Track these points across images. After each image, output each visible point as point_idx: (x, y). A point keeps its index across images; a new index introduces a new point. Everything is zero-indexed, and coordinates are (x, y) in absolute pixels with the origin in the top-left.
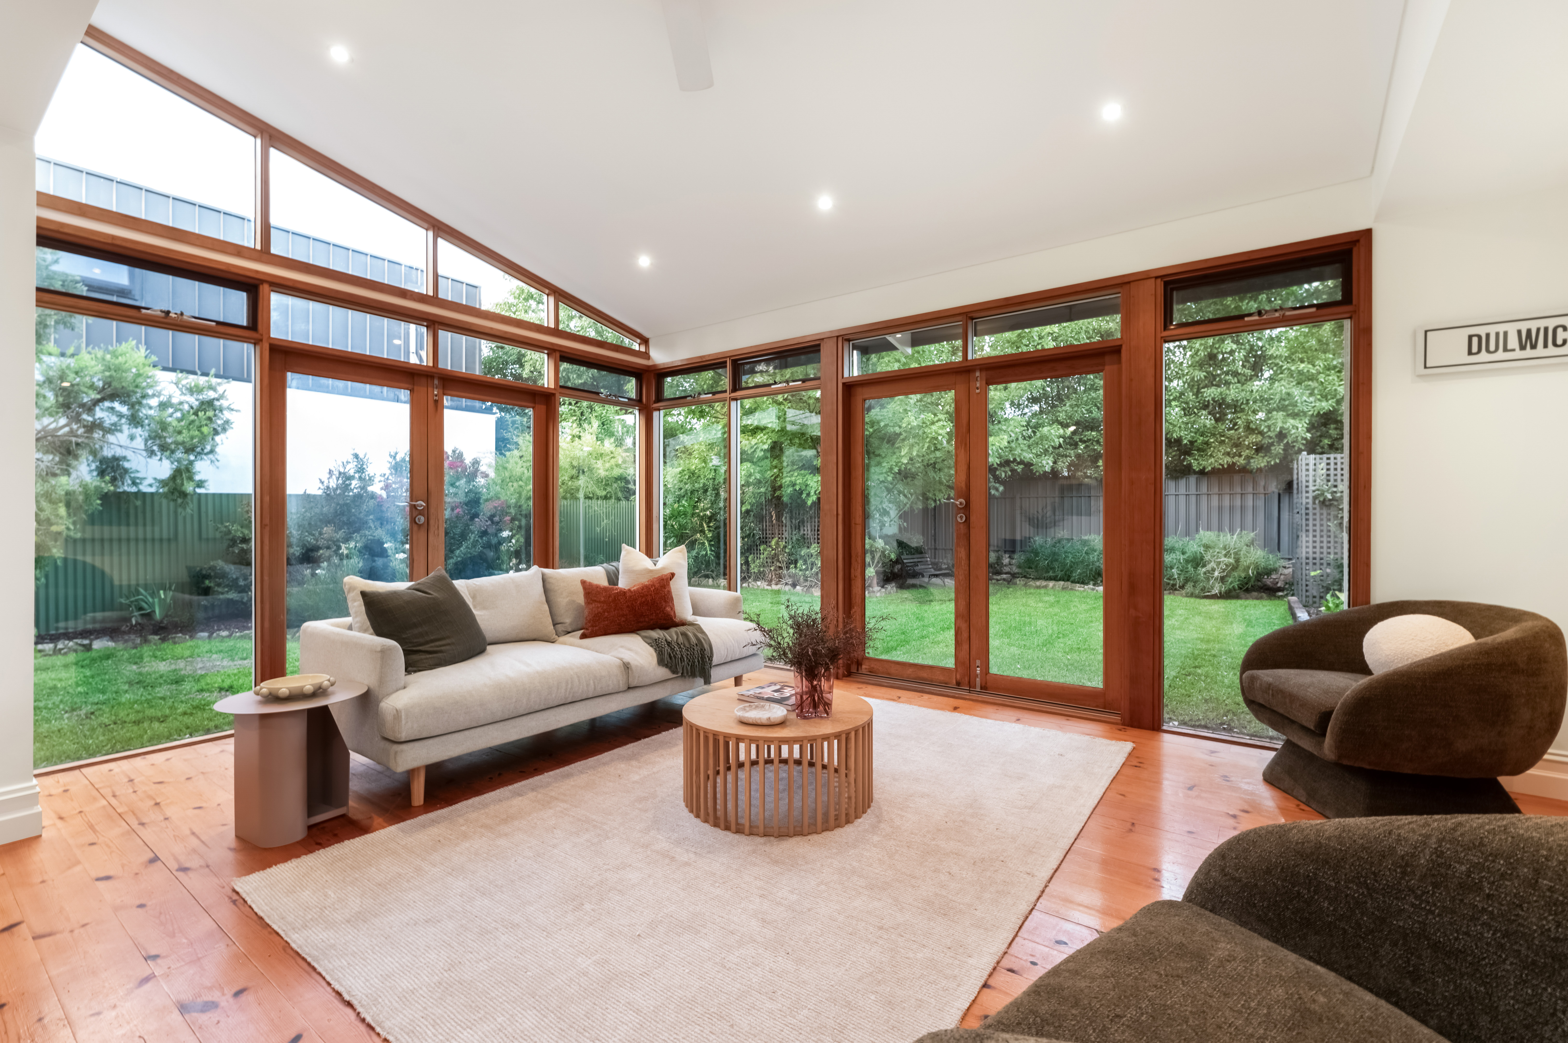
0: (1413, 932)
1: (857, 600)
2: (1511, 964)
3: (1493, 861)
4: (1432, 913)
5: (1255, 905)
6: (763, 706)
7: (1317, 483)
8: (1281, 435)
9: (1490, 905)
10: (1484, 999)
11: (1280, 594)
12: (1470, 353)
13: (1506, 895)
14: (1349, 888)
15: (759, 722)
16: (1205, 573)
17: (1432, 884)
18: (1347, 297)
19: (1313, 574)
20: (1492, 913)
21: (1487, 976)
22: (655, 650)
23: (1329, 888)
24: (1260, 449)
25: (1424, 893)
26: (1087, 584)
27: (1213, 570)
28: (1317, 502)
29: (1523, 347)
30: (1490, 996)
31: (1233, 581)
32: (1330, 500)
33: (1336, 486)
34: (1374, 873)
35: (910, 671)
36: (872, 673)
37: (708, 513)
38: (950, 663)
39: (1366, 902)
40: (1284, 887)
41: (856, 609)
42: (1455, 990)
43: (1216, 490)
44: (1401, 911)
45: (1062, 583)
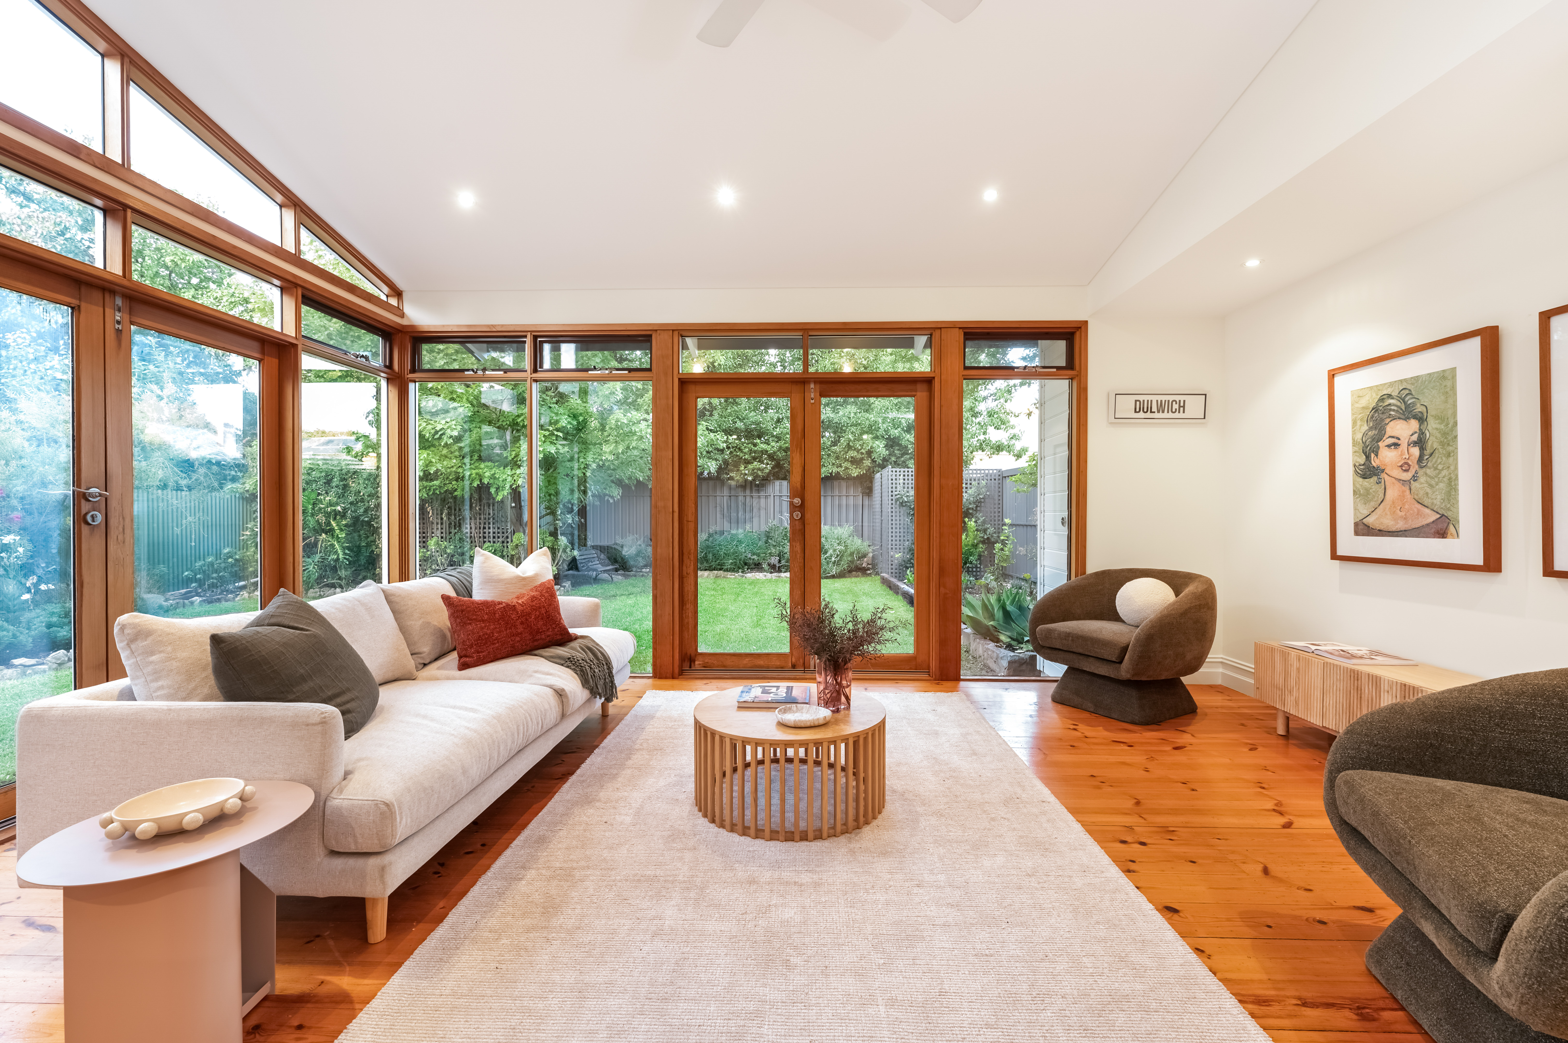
0: (1504, 748)
1: (691, 597)
2: (1565, 749)
3: (1535, 700)
4: (1513, 734)
5: (1404, 759)
6: (790, 709)
7: (898, 490)
8: (869, 453)
9: (1543, 723)
10: (1553, 771)
11: (869, 572)
12: (1136, 412)
13: (1551, 715)
14: (1461, 733)
15: (816, 723)
16: (825, 559)
17: (1508, 719)
18: (1071, 364)
19: (897, 556)
20: (1546, 726)
21: (1552, 759)
22: (574, 670)
23: (1449, 737)
24: (855, 462)
25: (1505, 725)
26: (737, 572)
27: (831, 556)
28: (898, 503)
29: (1158, 412)
30: (1557, 769)
31: (844, 565)
32: (906, 502)
33: (908, 492)
34: (1473, 721)
35: (746, 661)
36: (706, 667)
37: (339, 508)
38: (786, 649)
39: (1473, 739)
40: (1421, 743)
41: (689, 606)
42: (1535, 771)
43: (852, 493)
44: (1495, 738)
45: (716, 572)
